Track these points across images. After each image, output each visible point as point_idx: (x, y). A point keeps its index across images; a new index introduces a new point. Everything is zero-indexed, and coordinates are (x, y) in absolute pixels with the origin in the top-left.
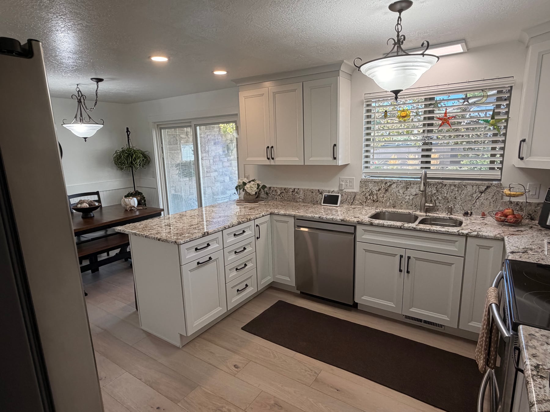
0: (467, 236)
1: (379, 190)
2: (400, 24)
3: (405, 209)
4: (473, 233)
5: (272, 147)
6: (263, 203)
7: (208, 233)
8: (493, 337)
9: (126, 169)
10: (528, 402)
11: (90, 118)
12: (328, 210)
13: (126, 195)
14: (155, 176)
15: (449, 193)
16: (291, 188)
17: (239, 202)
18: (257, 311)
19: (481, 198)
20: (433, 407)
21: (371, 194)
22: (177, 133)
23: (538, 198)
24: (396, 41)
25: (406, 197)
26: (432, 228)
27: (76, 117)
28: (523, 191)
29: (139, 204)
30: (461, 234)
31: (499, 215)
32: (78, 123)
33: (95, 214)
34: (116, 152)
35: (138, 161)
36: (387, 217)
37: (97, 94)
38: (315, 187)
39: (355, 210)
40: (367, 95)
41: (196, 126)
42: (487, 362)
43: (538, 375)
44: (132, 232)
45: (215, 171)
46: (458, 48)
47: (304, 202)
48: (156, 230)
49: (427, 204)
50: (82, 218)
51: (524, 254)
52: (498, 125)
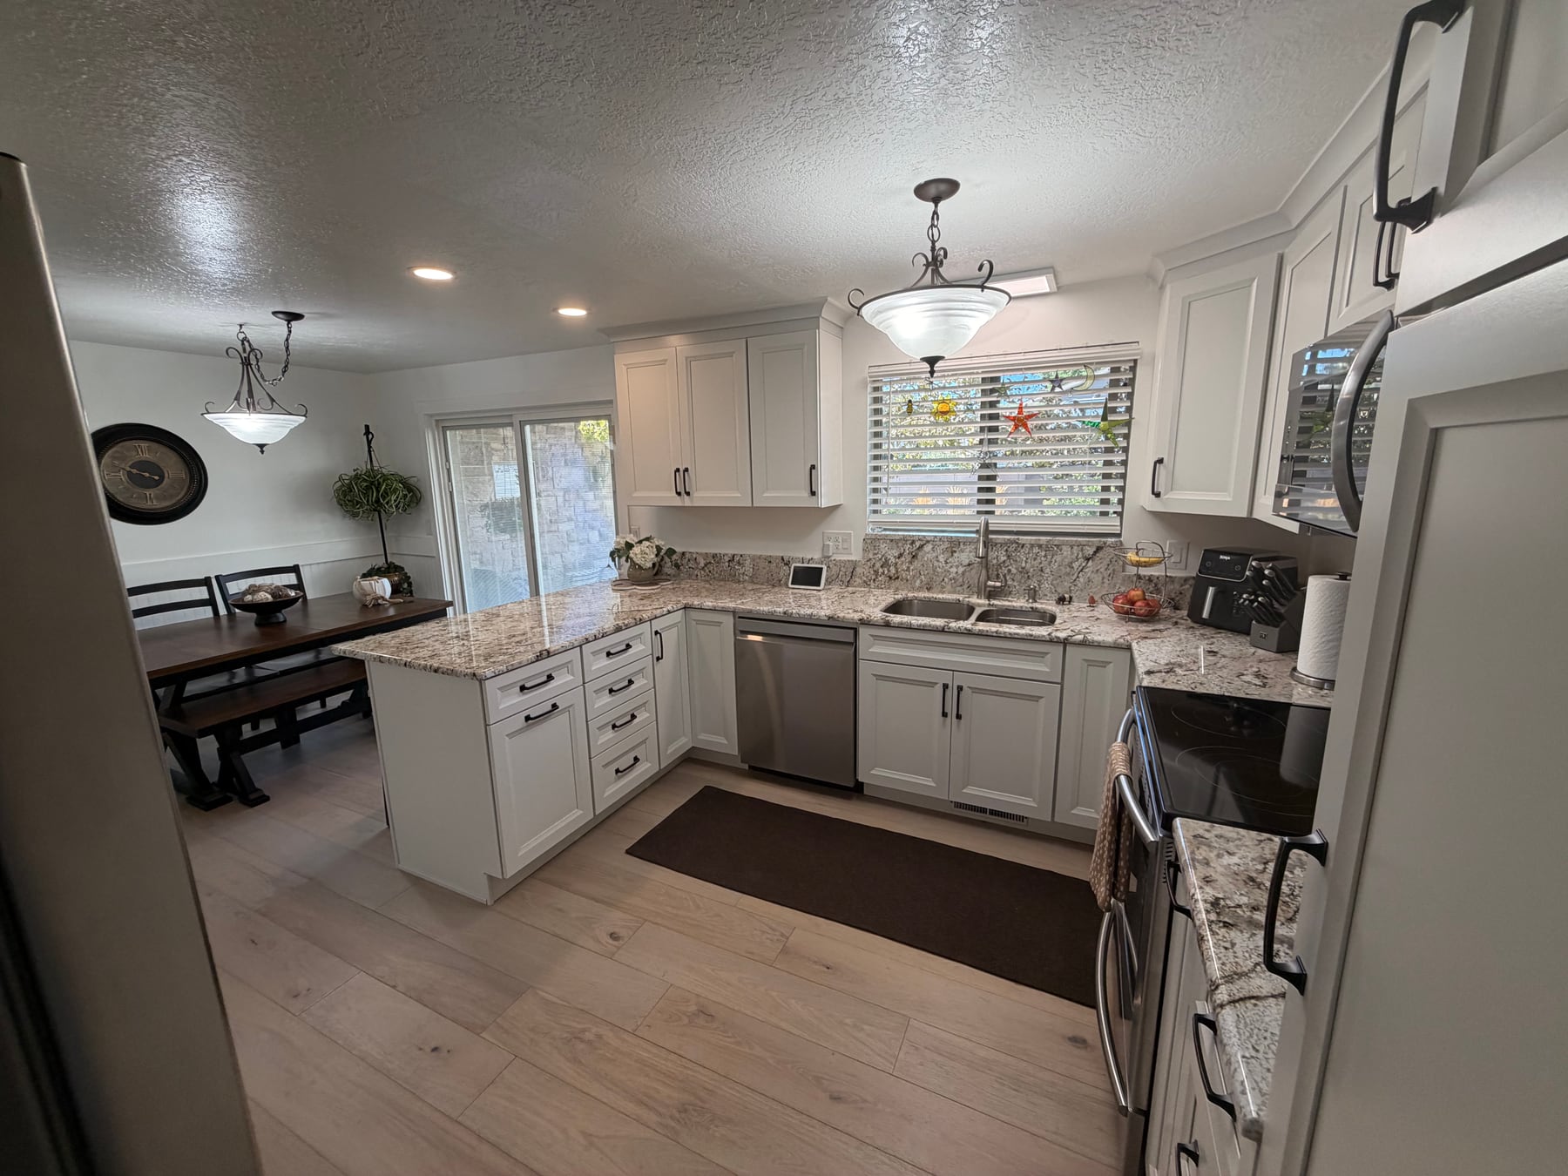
0: (1065, 643)
1: (901, 555)
2: (936, 226)
3: (949, 593)
4: (1076, 637)
5: (686, 470)
6: (669, 586)
7: (548, 652)
8: (1122, 840)
9: (365, 515)
10: (1205, 981)
11: (273, 400)
12: (801, 597)
13: (365, 572)
14: (432, 531)
15: (1029, 561)
16: (727, 555)
17: (618, 584)
18: (660, 810)
19: (1087, 570)
20: (1012, 984)
21: (885, 564)
22: (480, 438)
23: (1186, 569)
24: (930, 260)
25: (951, 570)
26: (1001, 629)
27: (237, 398)
28: (1160, 555)
29: (396, 590)
30: (1055, 640)
31: (1120, 601)
32: (245, 412)
33: (290, 616)
34: (340, 478)
35: (394, 498)
36: (915, 609)
37: (287, 348)
38: (776, 551)
39: (854, 595)
40: (873, 369)
41: (522, 424)
42: (1113, 891)
43: (1220, 921)
44: (371, 655)
45: (568, 521)
46: (1041, 284)
47: (753, 582)
48: (430, 649)
49: (990, 583)
50: (257, 625)
51: (1169, 675)
52: (1114, 432)
